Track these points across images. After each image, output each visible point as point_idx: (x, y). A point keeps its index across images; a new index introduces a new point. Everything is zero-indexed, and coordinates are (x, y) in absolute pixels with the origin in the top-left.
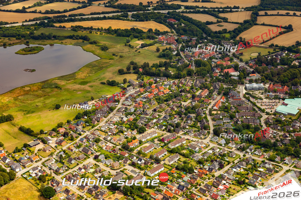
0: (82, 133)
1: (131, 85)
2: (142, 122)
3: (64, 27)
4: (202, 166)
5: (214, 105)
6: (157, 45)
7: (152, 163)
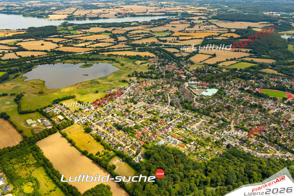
0: (107, 104)
1: (133, 82)
2: (136, 99)
3: (104, 55)
4: (162, 119)
5: (172, 92)
6: (148, 63)
7: (139, 118)
